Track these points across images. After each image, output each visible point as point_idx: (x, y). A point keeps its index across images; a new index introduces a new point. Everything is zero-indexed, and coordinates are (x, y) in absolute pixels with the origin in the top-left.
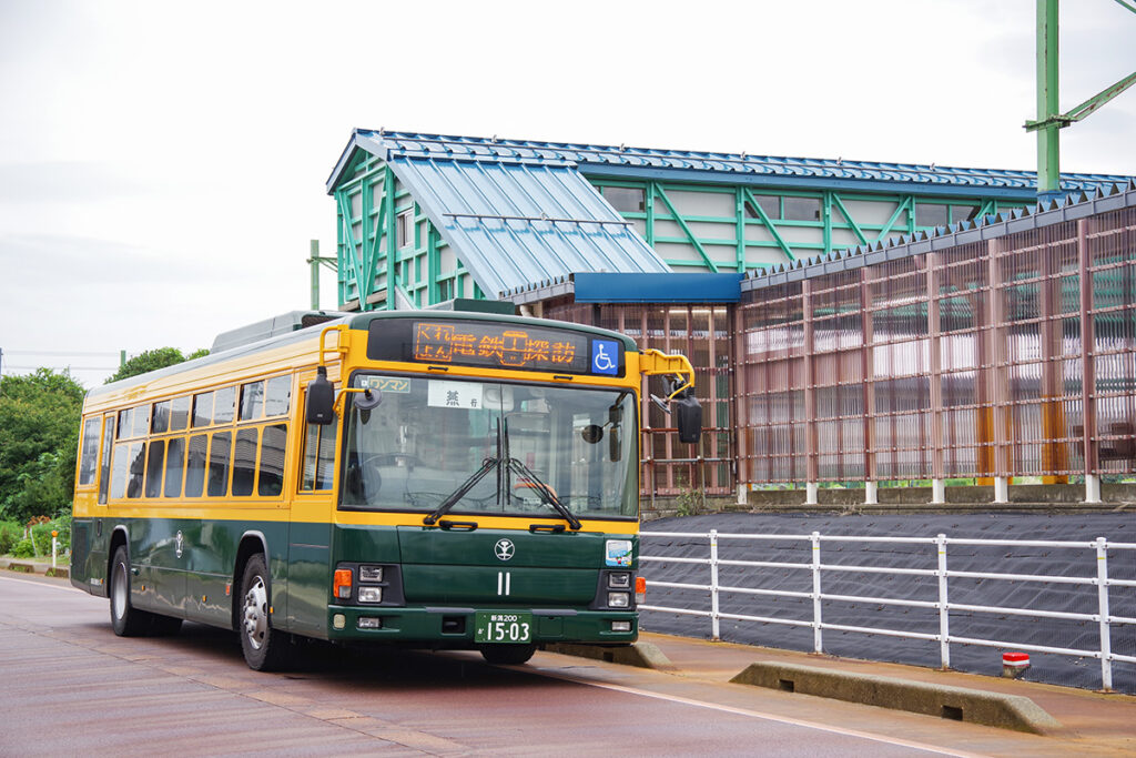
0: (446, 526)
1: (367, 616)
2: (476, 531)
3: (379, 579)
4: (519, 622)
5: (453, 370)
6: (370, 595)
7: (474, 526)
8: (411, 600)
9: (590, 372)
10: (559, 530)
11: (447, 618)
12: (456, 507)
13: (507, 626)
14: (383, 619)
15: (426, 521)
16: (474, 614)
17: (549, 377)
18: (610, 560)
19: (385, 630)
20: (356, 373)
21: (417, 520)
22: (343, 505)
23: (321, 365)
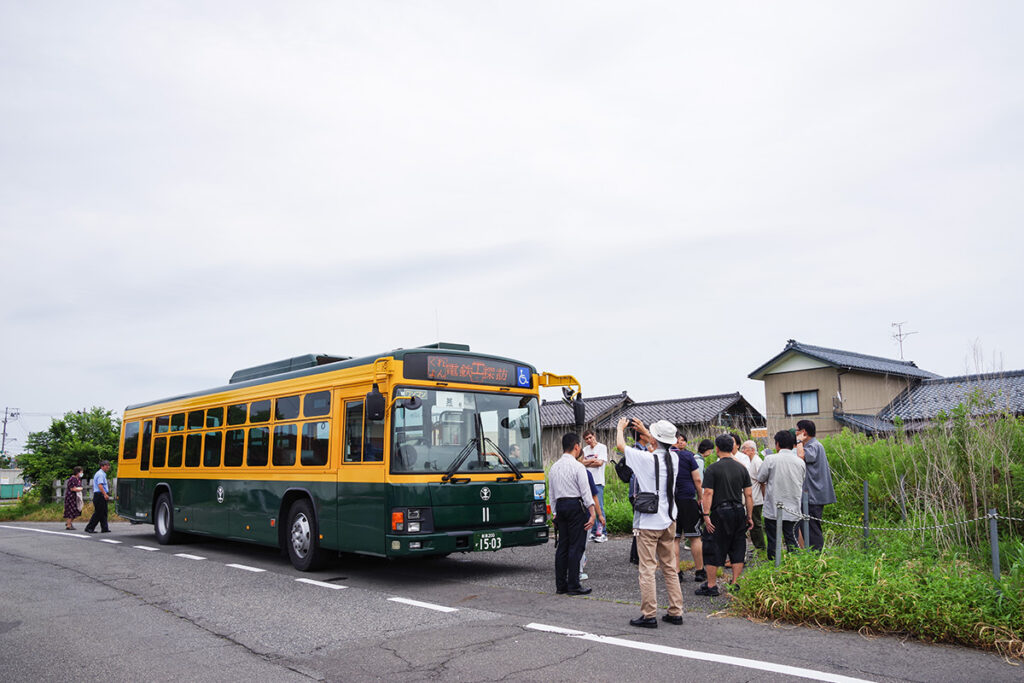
0: (454, 481)
1: (415, 541)
2: (470, 484)
3: (418, 516)
4: (496, 537)
5: (450, 385)
6: (414, 528)
7: (469, 480)
8: (438, 529)
9: (517, 386)
10: (510, 480)
11: (459, 538)
12: (460, 469)
13: (489, 541)
14: (422, 542)
15: (443, 479)
16: (472, 535)
17: (497, 389)
18: (536, 496)
19: (425, 549)
20: (398, 387)
21: (438, 478)
22: (394, 471)
23: (375, 382)
